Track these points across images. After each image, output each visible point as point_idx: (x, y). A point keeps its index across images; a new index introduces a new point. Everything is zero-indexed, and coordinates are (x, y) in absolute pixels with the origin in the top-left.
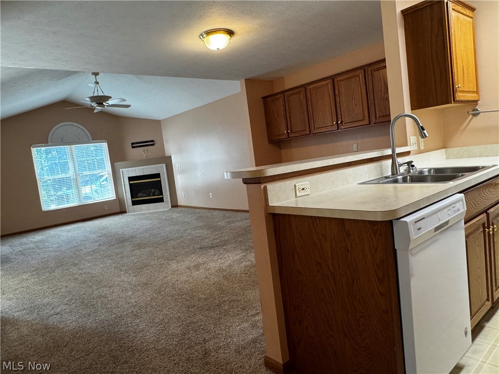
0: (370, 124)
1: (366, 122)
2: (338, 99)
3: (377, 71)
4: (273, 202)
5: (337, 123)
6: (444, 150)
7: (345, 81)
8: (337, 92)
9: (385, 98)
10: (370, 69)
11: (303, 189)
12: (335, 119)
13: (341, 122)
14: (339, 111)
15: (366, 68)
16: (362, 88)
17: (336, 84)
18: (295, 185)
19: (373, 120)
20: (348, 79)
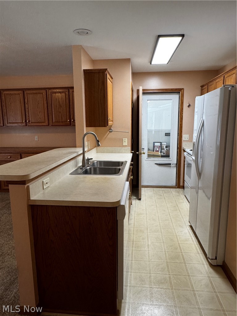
0: (49, 125)
1: (46, 123)
2: (27, 106)
3: (54, 93)
4: (33, 197)
5: (26, 121)
6: (96, 148)
7: (32, 95)
8: (26, 100)
9: (59, 111)
10: (50, 91)
11: (47, 183)
12: (24, 119)
13: (29, 121)
14: (27, 113)
15: (47, 90)
16: (44, 102)
17: (26, 95)
18: (43, 182)
19: (51, 124)
20: (35, 94)
